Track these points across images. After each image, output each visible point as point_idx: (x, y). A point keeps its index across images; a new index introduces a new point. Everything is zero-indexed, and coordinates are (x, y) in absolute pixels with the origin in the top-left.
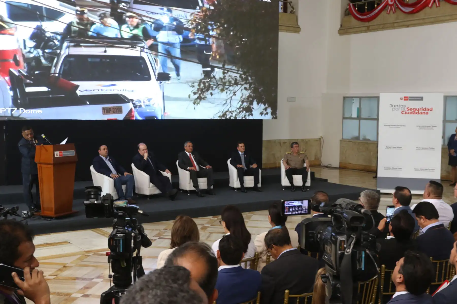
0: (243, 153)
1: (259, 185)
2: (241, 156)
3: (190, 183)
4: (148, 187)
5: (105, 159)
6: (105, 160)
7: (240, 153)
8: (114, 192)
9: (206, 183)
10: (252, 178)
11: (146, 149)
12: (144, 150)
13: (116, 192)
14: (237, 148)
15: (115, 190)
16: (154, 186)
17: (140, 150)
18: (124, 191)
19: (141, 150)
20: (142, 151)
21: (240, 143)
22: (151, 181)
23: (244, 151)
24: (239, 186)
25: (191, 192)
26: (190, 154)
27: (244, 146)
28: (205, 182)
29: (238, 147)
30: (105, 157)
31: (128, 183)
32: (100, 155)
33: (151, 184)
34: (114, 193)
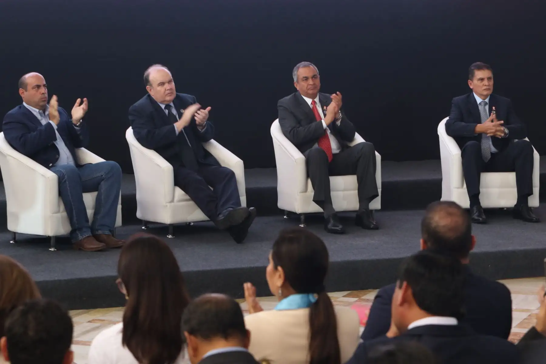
0: (487, 100)
1: (534, 201)
2: (481, 108)
3: (306, 190)
4: (169, 198)
5: (40, 113)
6: (39, 117)
7: (479, 100)
8: (58, 212)
9: (354, 193)
10: (511, 177)
11: (169, 82)
12: (162, 84)
13: (65, 214)
14: (470, 82)
15: (62, 207)
16: (188, 197)
17: (151, 85)
18: (90, 212)
19: (155, 85)
20: (159, 88)
21: (480, 68)
22: (178, 182)
23: (490, 92)
24: (465, 202)
25: (310, 218)
26: (314, 103)
27: (489, 79)
28: (354, 190)
29: (472, 80)
30: (40, 109)
31: (104, 186)
32: (24, 104)
33: (179, 192)
34: (59, 215)
